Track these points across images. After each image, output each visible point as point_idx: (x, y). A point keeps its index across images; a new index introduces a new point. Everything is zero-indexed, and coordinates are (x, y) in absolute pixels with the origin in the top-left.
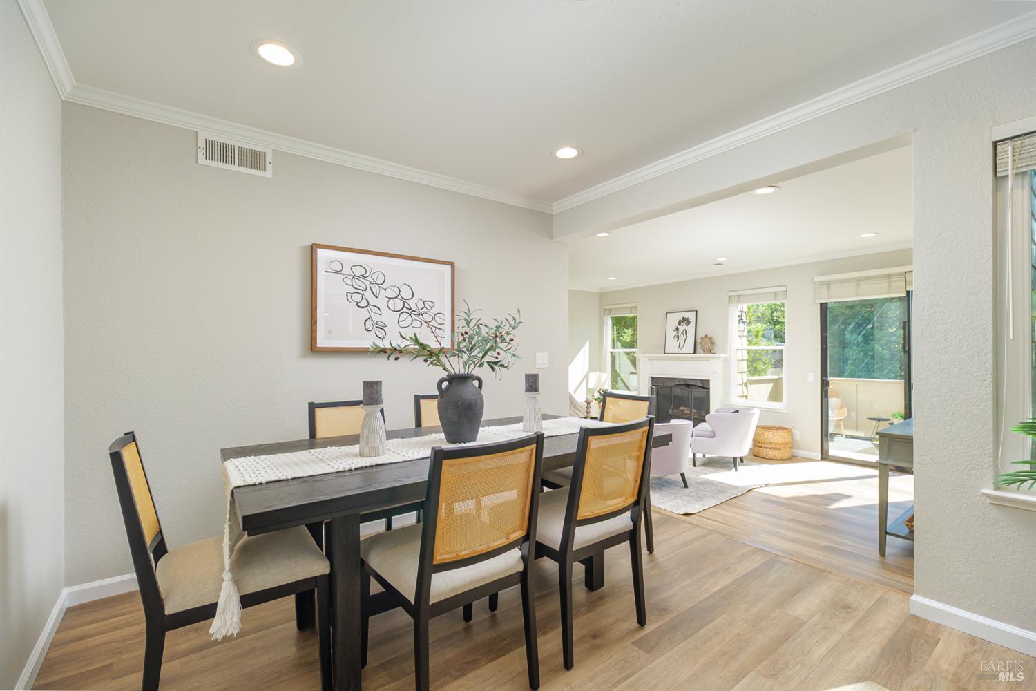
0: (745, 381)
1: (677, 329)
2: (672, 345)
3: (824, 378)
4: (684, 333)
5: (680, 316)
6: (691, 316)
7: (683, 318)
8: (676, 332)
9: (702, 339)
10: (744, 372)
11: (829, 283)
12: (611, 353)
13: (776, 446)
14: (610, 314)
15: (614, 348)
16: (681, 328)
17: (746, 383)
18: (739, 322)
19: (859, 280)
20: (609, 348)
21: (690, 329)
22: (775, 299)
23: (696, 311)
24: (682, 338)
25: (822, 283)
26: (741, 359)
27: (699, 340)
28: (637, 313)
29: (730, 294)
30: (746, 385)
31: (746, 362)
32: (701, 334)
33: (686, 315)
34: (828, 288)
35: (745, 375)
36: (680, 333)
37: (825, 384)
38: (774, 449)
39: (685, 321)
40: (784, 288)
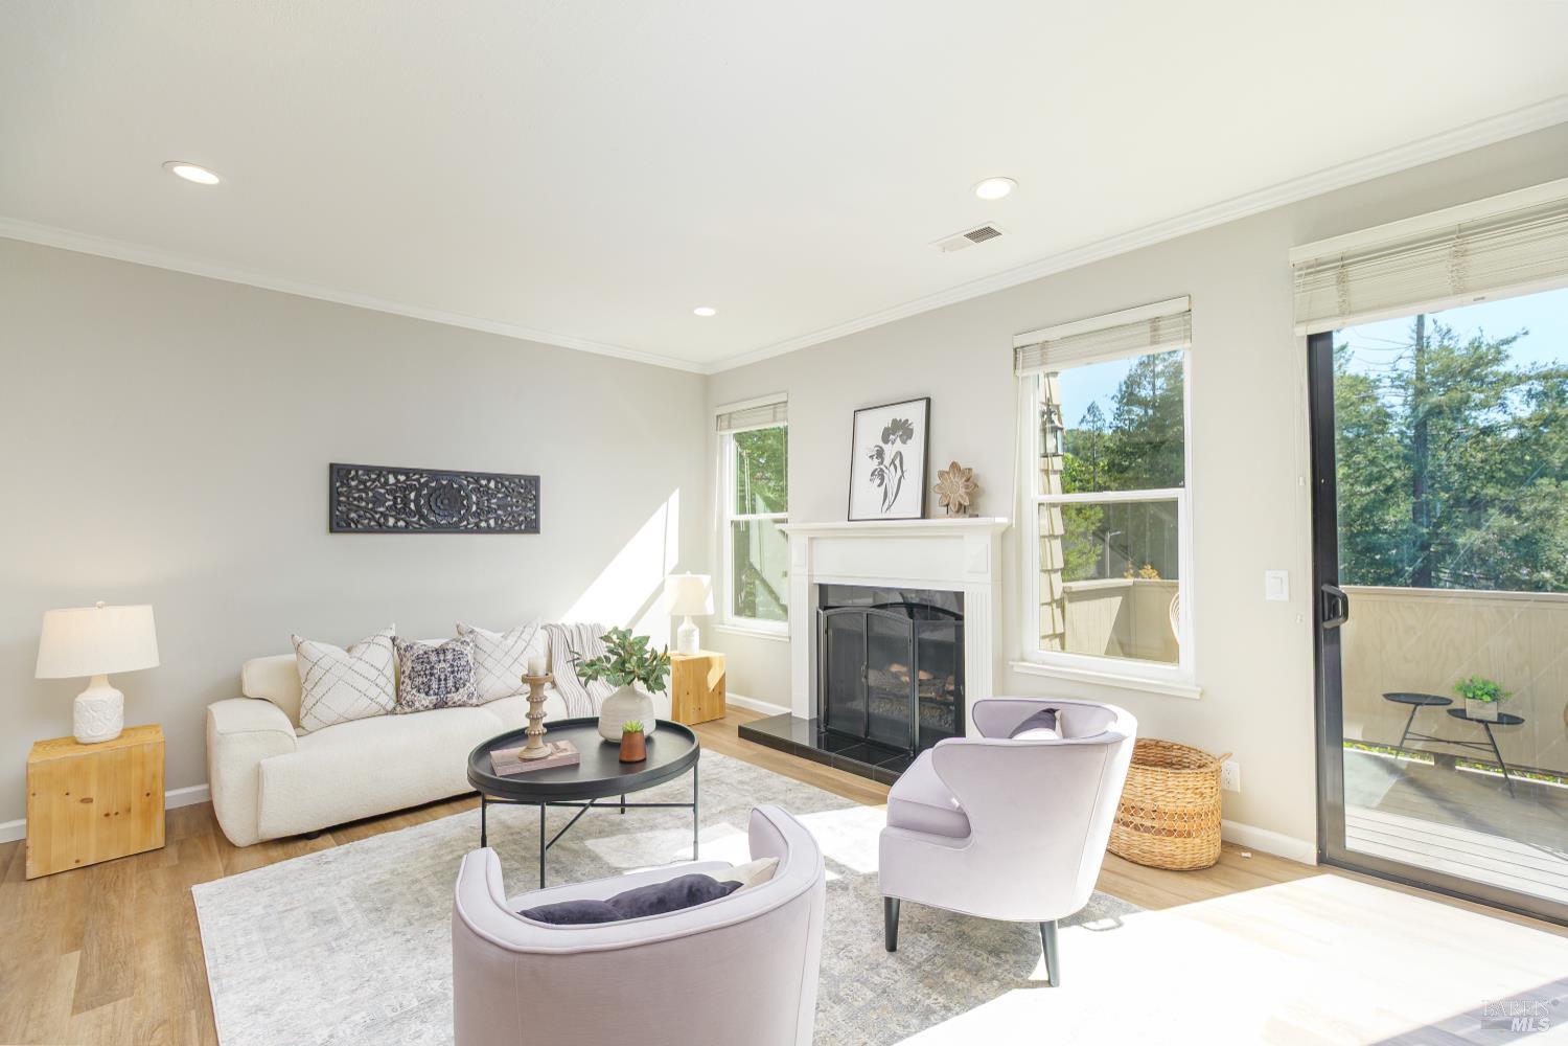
0: (1057, 596)
1: (880, 454)
2: (868, 498)
3: (1326, 588)
4: (897, 462)
5: (885, 418)
6: (914, 415)
7: (894, 421)
8: (876, 461)
9: (942, 474)
10: (1056, 571)
11: (1343, 262)
12: (736, 524)
13: (1178, 825)
14: (729, 427)
15: (742, 511)
16: (890, 451)
17: (1062, 599)
18: (1044, 430)
19: (1462, 232)
20: (731, 512)
21: (913, 451)
22: (1154, 342)
23: (928, 400)
24: (892, 477)
25: (1316, 267)
26: (1047, 534)
27: (935, 480)
28: (786, 419)
29: (1019, 341)
30: (1061, 604)
31: (1059, 541)
32: (940, 463)
33: (900, 413)
34: (1342, 280)
35: (1056, 578)
36: (887, 462)
37: (1328, 609)
38: (1170, 833)
39: (900, 429)
40: (1183, 305)
